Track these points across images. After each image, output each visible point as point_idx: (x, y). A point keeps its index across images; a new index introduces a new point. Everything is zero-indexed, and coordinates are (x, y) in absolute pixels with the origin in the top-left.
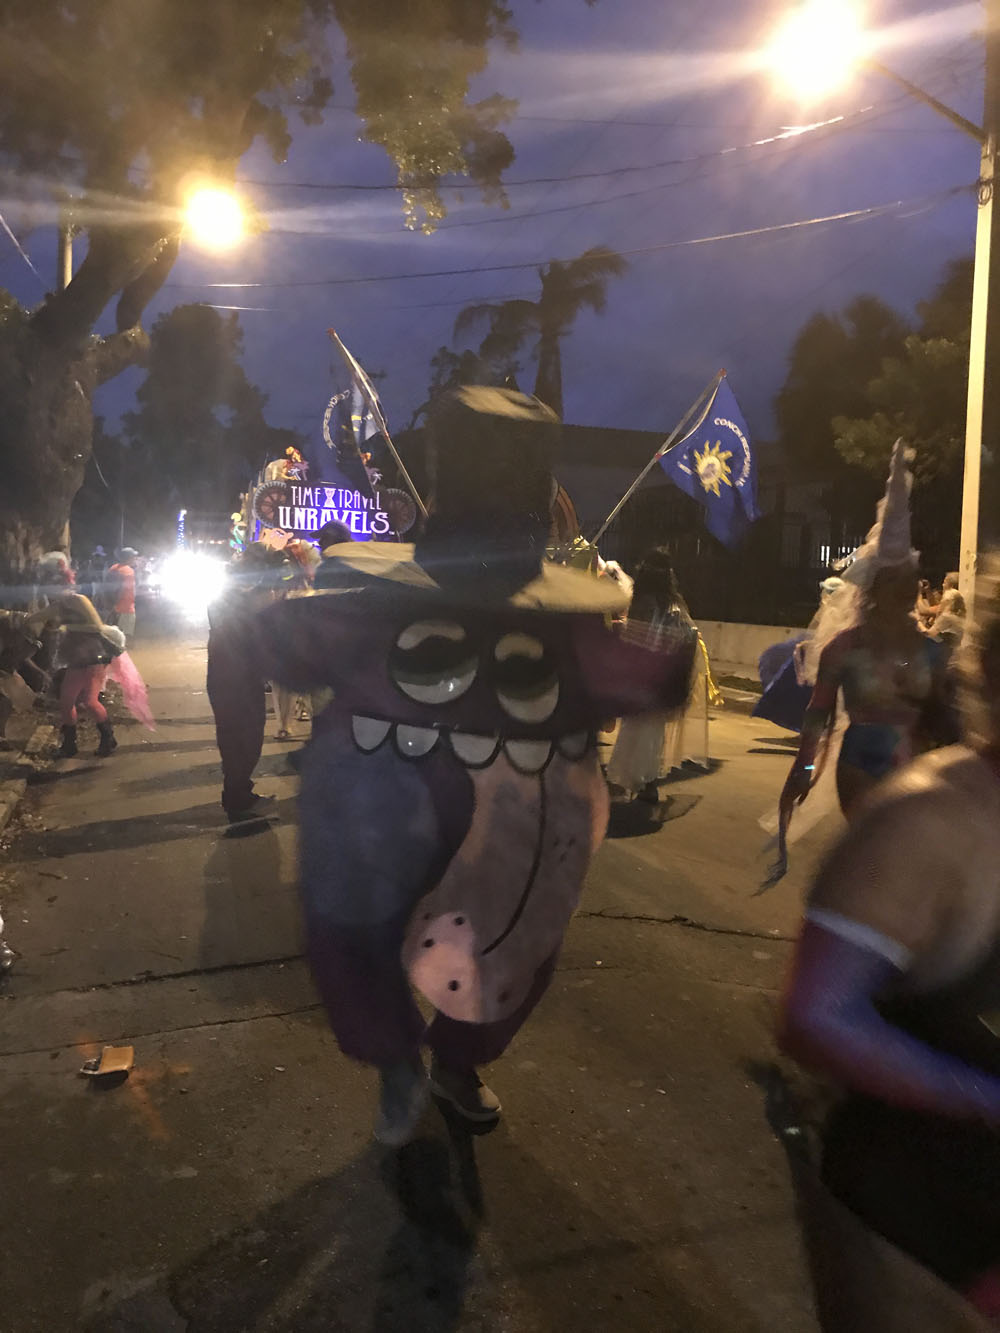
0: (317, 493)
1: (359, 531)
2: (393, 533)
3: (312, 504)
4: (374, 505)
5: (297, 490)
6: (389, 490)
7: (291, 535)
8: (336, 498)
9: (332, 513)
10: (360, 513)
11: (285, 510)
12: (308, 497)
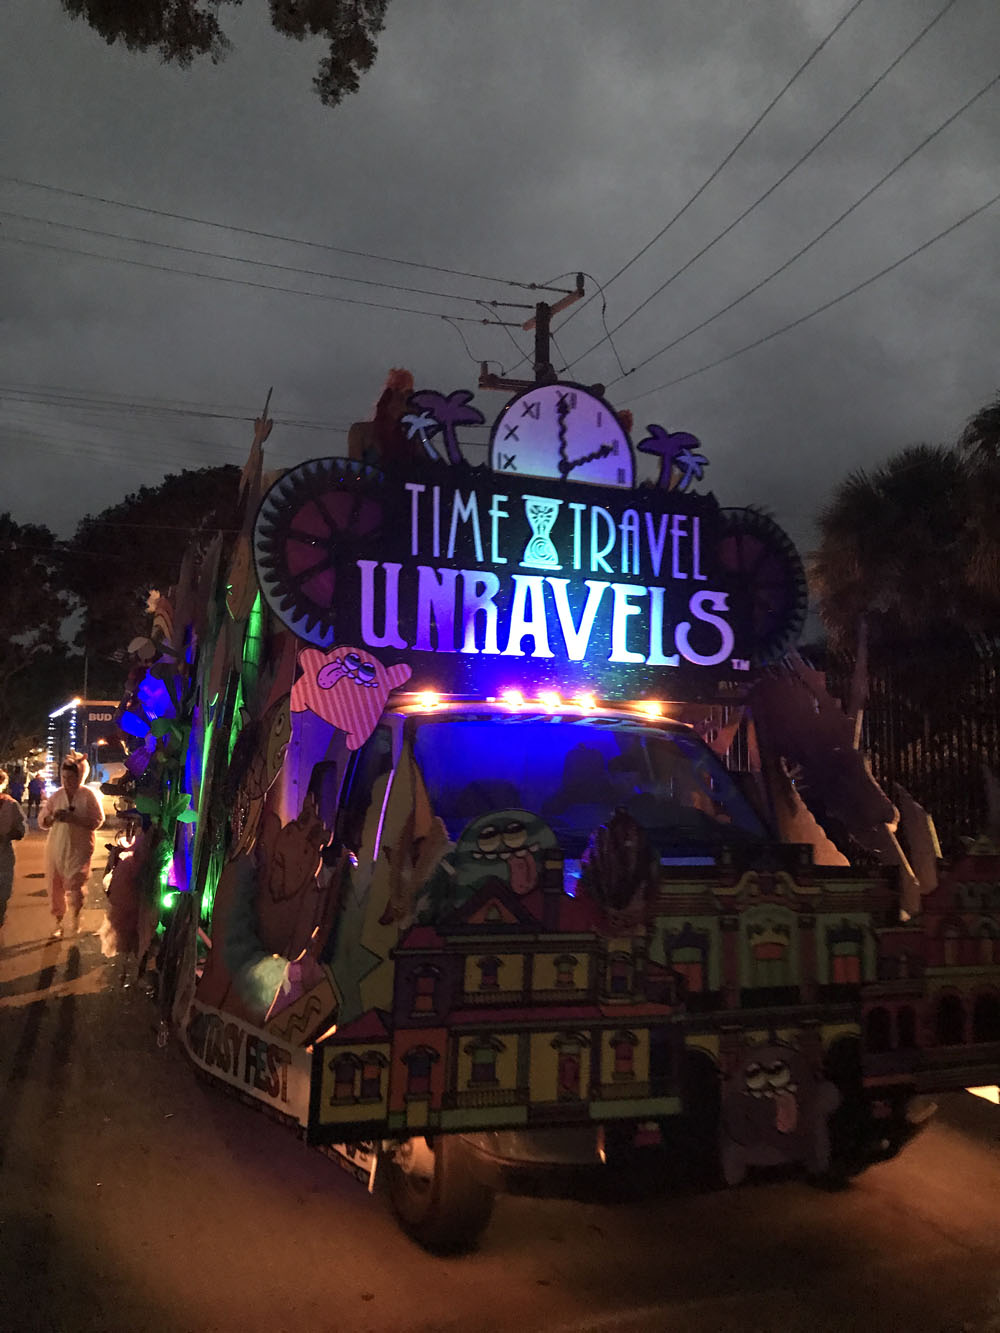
0: (496, 514)
1: (638, 658)
2: (745, 666)
3: (480, 558)
4: (686, 566)
5: (425, 499)
7: (403, 672)
8: (561, 535)
9: (548, 590)
10: (640, 591)
11: (380, 576)
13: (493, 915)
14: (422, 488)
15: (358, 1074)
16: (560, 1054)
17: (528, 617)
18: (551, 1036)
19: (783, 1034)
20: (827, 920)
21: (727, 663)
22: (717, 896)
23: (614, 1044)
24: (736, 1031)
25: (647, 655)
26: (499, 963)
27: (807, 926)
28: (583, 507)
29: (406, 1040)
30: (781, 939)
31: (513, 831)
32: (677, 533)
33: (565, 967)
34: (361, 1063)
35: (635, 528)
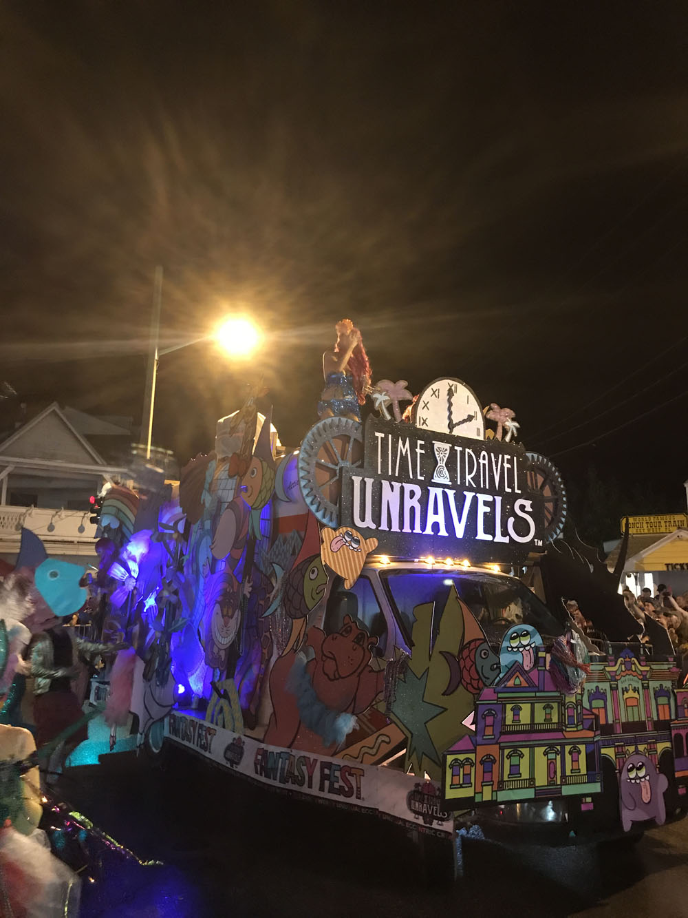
0: (419, 451)
1: (489, 538)
2: (540, 543)
3: (411, 477)
4: (511, 486)
5: (385, 440)
6: (529, 455)
8: (451, 464)
9: (445, 496)
10: (489, 498)
11: (363, 483)
12: (404, 458)
13: (517, 682)
14: (383, 435)
15: (461, 770)
16: (548, 760)
17: (436, 512)
18: (543, 749)
19: (641, 748)
20: (654, 685)
21: (532, 541)
22: (609, 672)
23: (570, 753)
24: (622, 746)
25: (494, 536)
26: (520, 709)
27: (646, 688)
28: (461, 449)
29: (482, 751)
30: (636, 695)
31: (525, 635)
32: (506, 465)
33: (548, 711)
34: (462, 765)
35: (486, 462)
